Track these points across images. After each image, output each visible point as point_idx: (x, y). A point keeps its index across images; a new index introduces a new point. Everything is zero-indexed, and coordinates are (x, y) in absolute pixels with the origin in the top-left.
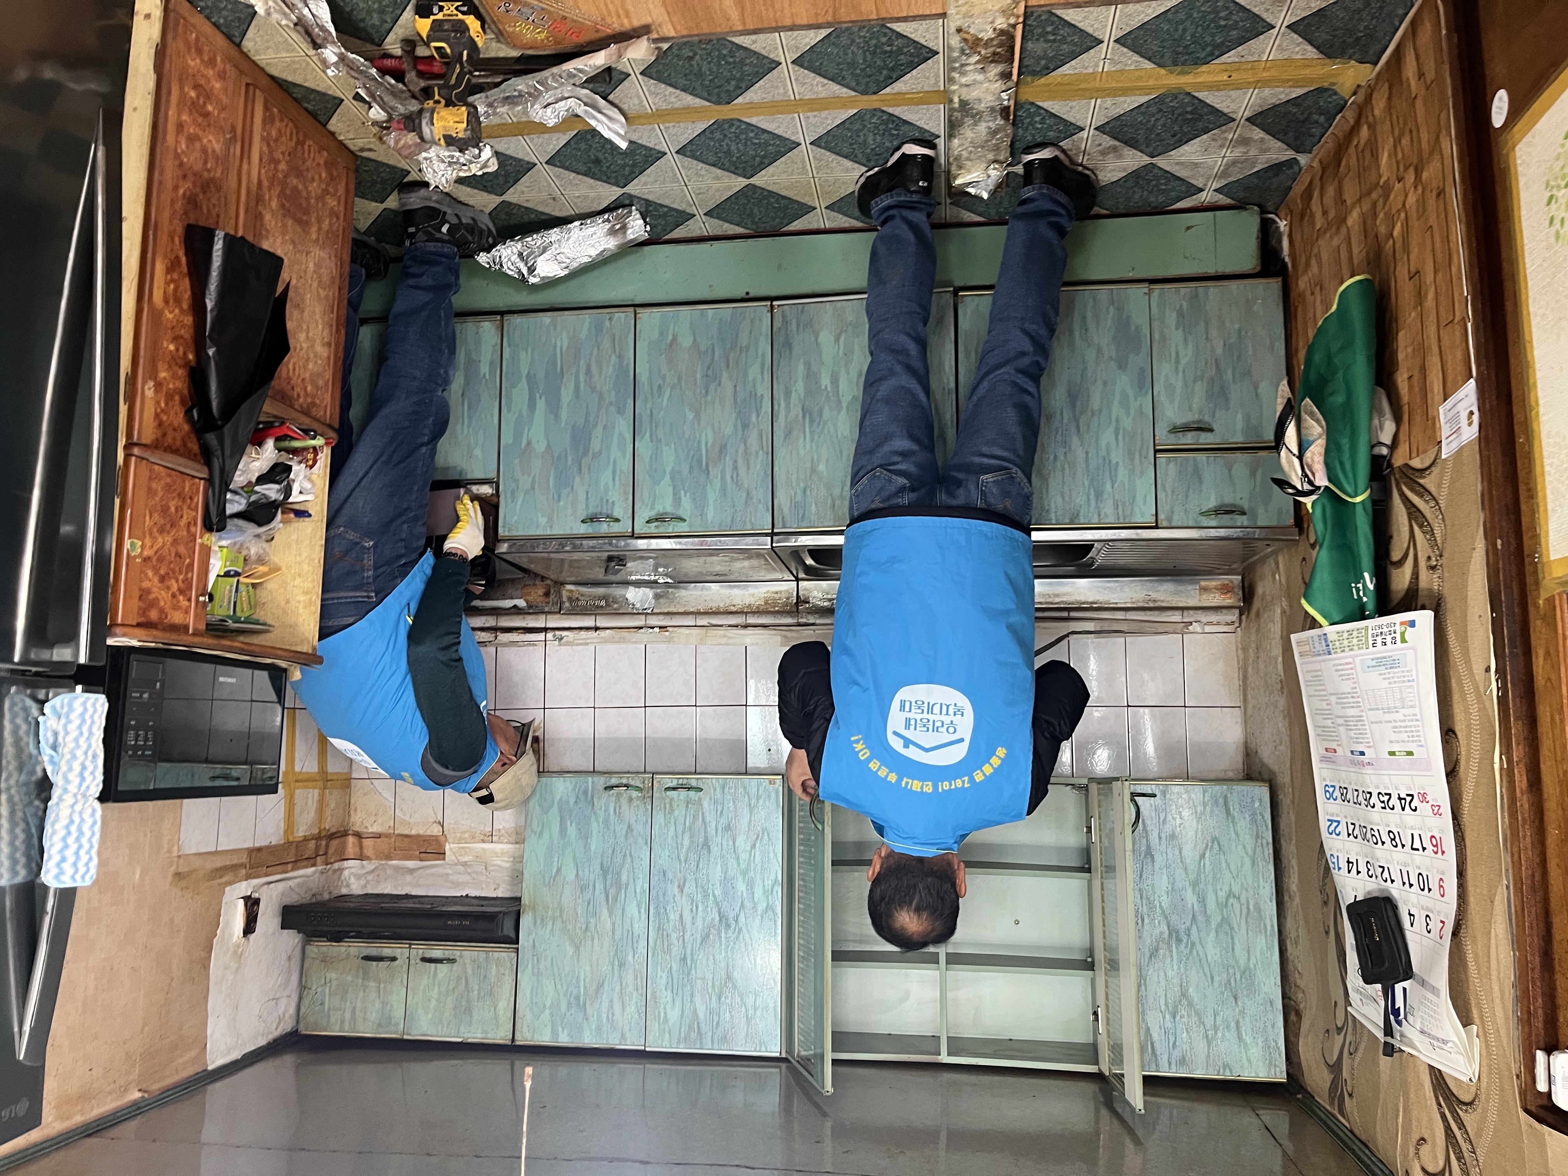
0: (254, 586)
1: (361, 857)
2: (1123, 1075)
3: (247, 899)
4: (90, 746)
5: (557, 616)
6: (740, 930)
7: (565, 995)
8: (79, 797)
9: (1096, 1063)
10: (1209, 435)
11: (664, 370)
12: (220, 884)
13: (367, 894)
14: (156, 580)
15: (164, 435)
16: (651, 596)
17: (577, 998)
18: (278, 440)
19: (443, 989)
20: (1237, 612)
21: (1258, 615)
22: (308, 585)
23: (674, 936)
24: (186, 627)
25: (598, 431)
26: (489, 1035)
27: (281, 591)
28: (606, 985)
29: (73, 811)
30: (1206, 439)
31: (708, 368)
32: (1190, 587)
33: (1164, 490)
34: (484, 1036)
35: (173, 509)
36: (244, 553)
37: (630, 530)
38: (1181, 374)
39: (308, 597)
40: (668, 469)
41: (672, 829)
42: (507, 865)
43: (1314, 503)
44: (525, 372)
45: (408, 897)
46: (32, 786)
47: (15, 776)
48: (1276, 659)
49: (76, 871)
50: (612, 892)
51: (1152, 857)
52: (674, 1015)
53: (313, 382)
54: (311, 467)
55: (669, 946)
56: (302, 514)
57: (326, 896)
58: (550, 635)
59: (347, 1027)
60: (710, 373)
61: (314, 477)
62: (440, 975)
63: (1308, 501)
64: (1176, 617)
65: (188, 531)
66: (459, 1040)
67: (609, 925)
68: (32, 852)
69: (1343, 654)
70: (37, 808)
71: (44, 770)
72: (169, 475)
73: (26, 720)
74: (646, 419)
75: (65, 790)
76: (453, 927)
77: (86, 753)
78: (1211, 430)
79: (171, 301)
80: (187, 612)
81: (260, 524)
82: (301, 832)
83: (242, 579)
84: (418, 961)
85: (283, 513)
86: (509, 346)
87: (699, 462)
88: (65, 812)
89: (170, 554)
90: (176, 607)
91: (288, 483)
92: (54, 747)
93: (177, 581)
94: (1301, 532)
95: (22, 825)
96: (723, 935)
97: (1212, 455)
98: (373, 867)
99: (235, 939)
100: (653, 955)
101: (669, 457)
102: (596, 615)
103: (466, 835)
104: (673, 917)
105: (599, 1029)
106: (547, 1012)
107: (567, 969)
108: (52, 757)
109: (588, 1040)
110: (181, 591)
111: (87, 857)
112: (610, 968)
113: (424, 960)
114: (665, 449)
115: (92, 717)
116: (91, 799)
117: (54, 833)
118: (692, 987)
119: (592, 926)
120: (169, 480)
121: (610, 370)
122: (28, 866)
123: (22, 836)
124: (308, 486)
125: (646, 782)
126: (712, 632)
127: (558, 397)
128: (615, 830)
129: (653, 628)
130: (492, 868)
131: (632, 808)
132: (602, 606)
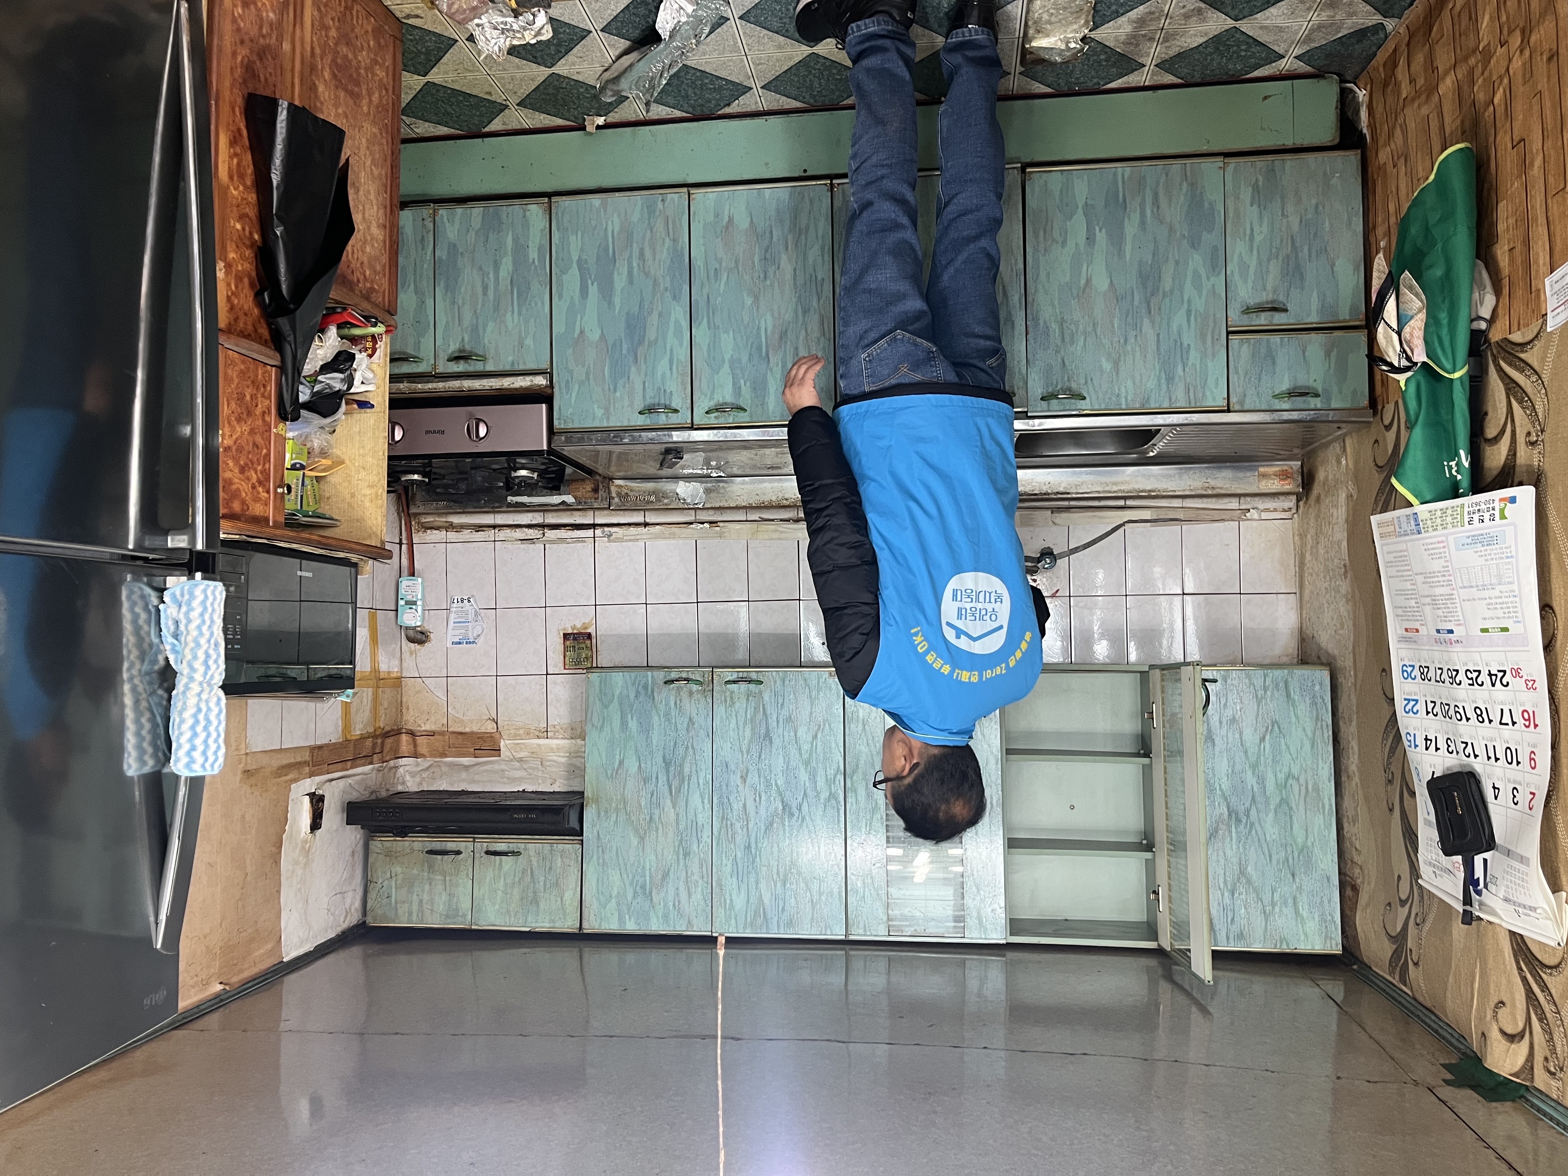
0: (318, 478)
1: (416, 755)
2: (1189, 950)
3: (312, 795)
4: (212, 634)
5: (606, 512)
6: (803, 819)
7: (631, 884)
8: (205, 685)
9: (1156, 940)
10: (1283, 315)
11: (721, 253)
12: (286, 782)
13: (422, 791)
14: (237, 471)
15: (236, 319)
16: (702, 491)
17: (643, 887)
18: (339, 327)
19: (509, 881)
20: (1294, 498)
21: (1318, 499)
22: (373, 478)
23: (738, 825)
24: (267, 519)
25: (654, 318)
26: (557, 925)
27: (346, 484)
28: (671, 874)
29: (200, 700)
30: (1279, 319)
31: (766, 251)
32: (1248, 474)
33: (1237, 372)
34: (551, 925)
35: (248, 398)
36: (309, 445)
37: (689, 421)
38: (1255, 252)
39: (374, 490)
40: (727, 357)
41: (734, 721)
42: (563, 760)
43: (1407, 381)
44: (575, 258)
45: (463, 793)
46: (154, 675)
47: (138, 666)
48: (1339, 543)
49: (206, 760)
50: (675, 784)
51: (1213, 741)
52: (739, 902)
53: (372, 268)
54: (371, 356)
55: (733, 835)
56: (364, 405)
57: (384, 794)
58: (598, 532)
59: (414, 918)
60: (768, 256)
61: (374, 367)
62: (506, 868)
63: (1402, 378)
64: (1233, 504)
65: (264, 420)
66: (528, 929)
67: (672, 816)
68: (159, 743)
69: (1435, 533)
70: (161, 697)
71: (167, 659)
72: (243, 362)
73: (146, 608)
74: (702, 304)
75: (191, 679)
76: (519, 821)
77: (209, 641)
78: (1285, 310)
79: (235, 178)
80: (266, 504)
81: (325, 416)
82: (357, 731)
83: (308, 473)
84: (483, 854)
85: (347, 403)
86: (558, 230)
87: (759, 348)
88: (192, 701)
89: (248, 445)
90: (257, 499)
91: (351, 374)
92: (176, 636)
93: (256, 473)
94: (1375, 414)
95: (147, 715)
96: (787, 823)
97: (1286, 337)
98: (427, 764)
99: (303, 835)
100: (718, 844)
101: (728, 343)
102: (644, 510)
103: (521, 732)
104: (737, 806)
105: (666, 917)
106: (614, 901)
107: (632, 859)
108: (174, 645)
109: (656, 927)
110: (260, 482)
111: (216, 745)
112: (675, 857)
113: (488, 853)
114: (724, 336)
115: (212, 604)
116: (216, 687)
117: (182, 721)
118: (757, 874)
119: (656, 817)
120: (242, 367)
121: (664, 254)
122: (155, 755)
123: (147, 726)
124: (370, 375)
125: (706, 676)
126: (765, 526)
127: (611, 283)
128: (676, 723)
129: (702, 523)
130: (548, 763)
131: (693, 701)
132: (652, 502)
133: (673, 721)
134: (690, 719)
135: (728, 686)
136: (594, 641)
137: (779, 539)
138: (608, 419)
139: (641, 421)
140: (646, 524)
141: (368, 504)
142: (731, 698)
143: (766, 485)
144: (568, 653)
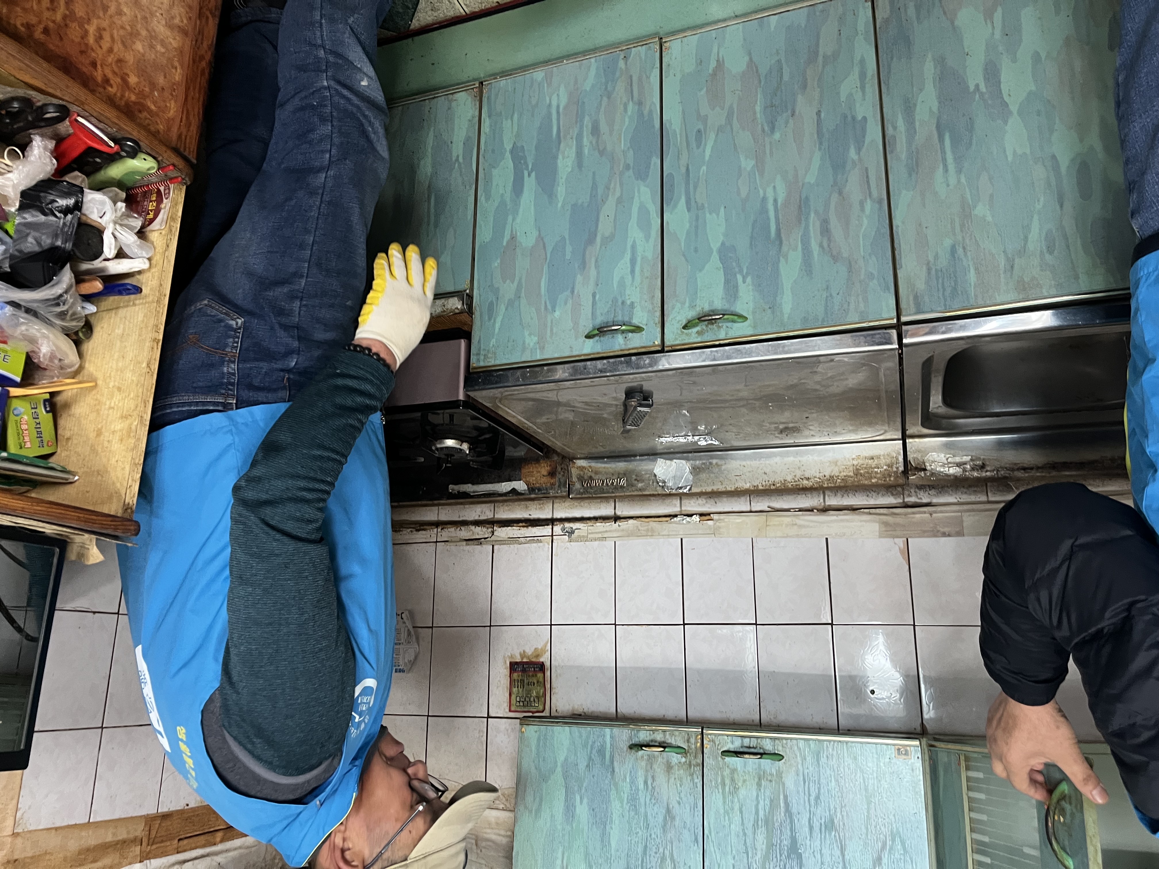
5: (566, 503)
11: (705, 109)
16: (688, 470)
25: (609, 209)
27: (94, 417)
31: (774, 95)
37: (658, 342)
40: (716, 246)
44: (508, 146)
58: (558, 529)
60: (777, 101)
74: (679, 178)
86: (489, 116)
87: (766, 229)
101: (717, 227)
102: (615, 499)
114: (711, 218)
121: (625, 124)
125: (693, 740)
126: (776, 519)
127: (554, 171)
128: (646, 813)
129: (690, 516)
130: (484, 844)
131: (672, 780)
132: (622, 487)
133: (642, 810)
134: (668, 811)
135: (727, 759)
136: (548, 673)
137: (798, 536)
138: (542, 348)
139: (589, 347)
140: (616, 518)
141: (116, 446)
142: (733, 780)
143: (778, 459)
144: (515, 690)
